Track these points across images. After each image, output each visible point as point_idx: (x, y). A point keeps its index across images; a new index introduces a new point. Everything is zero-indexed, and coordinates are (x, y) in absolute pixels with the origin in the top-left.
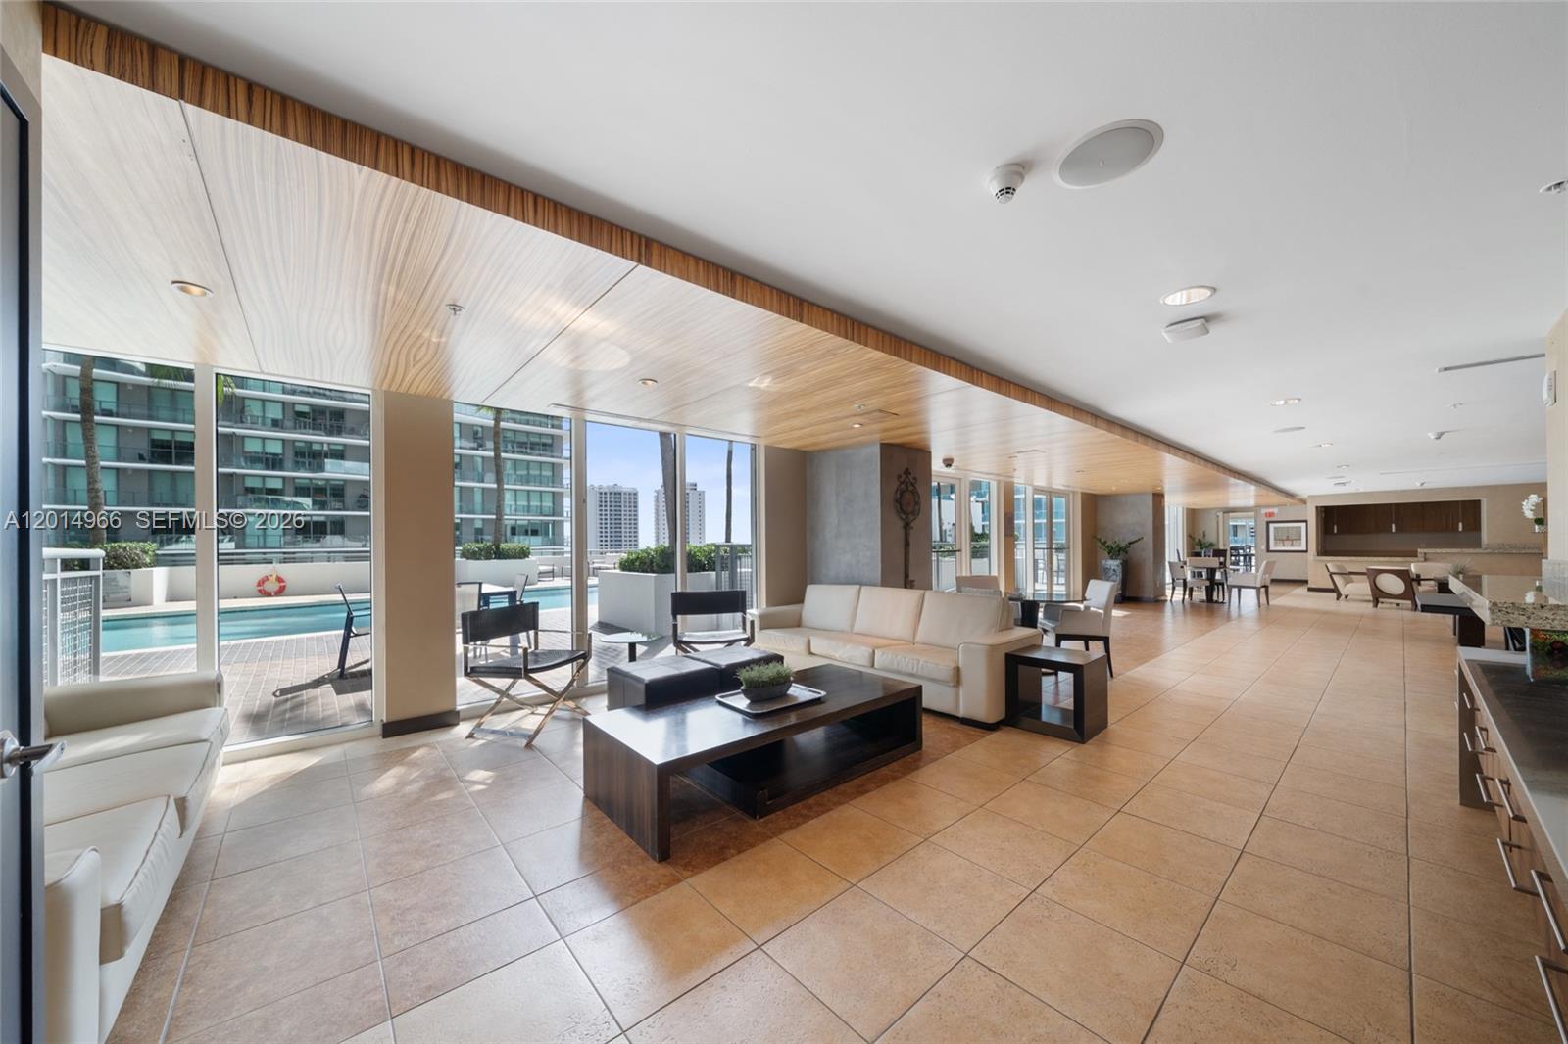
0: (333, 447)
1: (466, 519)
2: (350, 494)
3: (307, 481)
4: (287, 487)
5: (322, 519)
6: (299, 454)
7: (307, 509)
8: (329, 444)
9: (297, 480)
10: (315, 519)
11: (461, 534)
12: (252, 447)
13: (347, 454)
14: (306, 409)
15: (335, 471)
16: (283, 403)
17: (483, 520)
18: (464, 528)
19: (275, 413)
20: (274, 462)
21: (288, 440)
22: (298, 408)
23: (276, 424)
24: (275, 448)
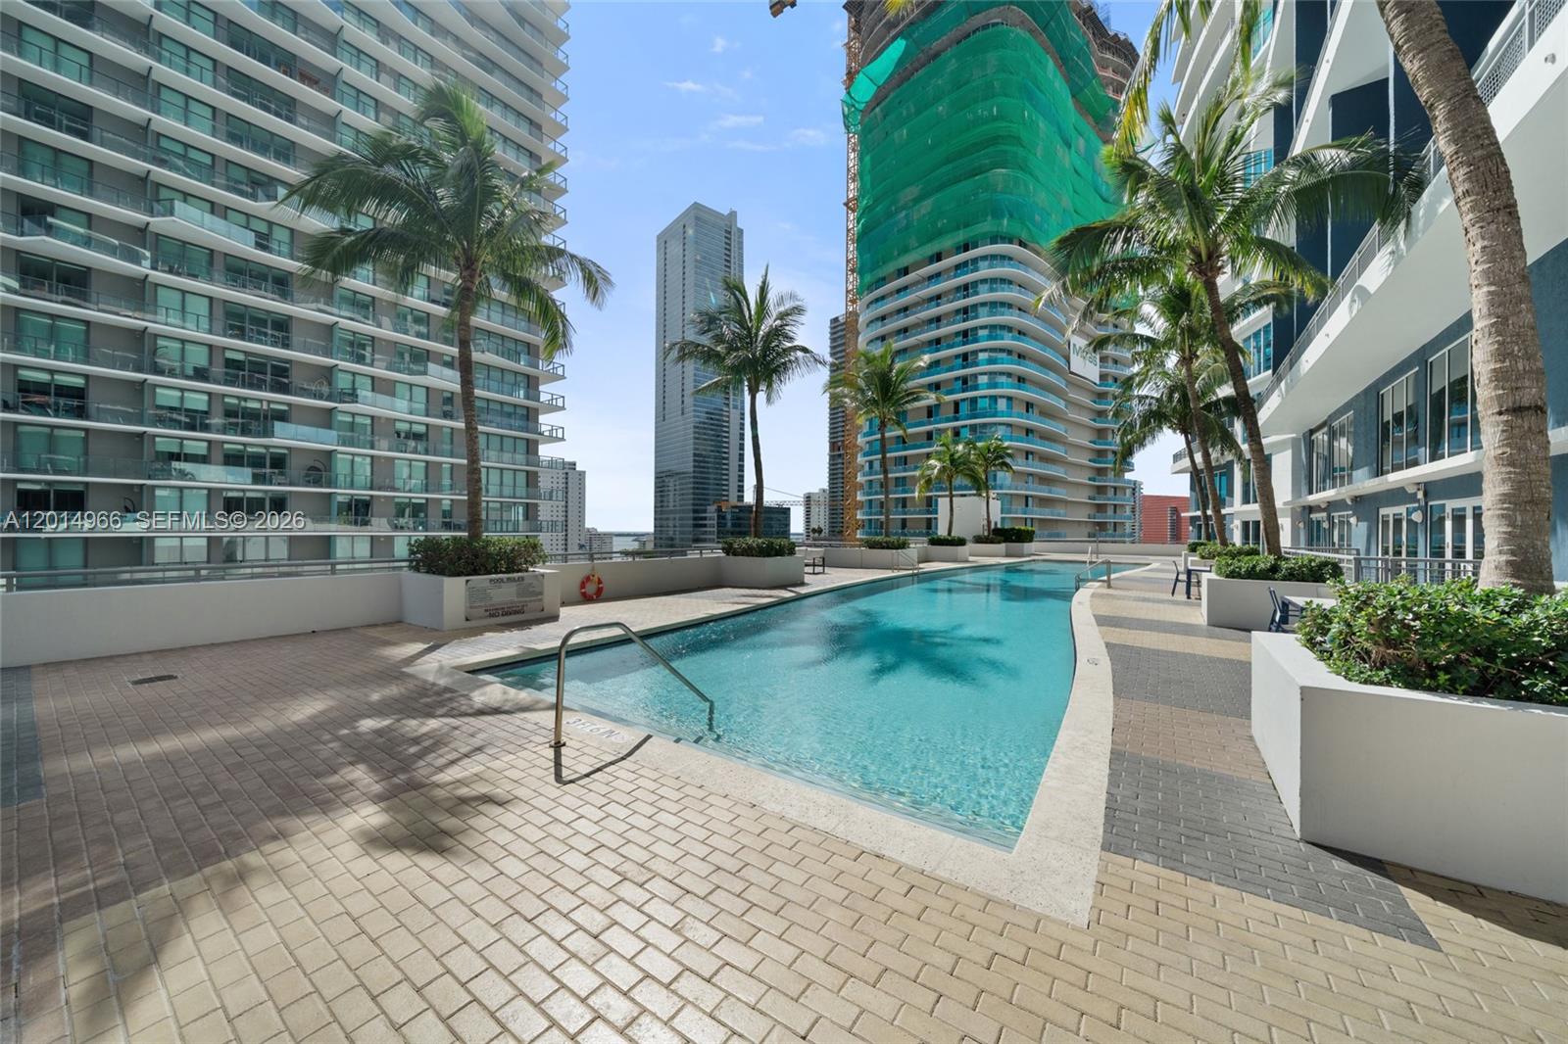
0: (272, 406)
1: (432, 499)
2: (295, 465)
3: (241, 447)
4: (213, 453)
5: (259, 495)
6: (230, 413)
7: (237, 481)
8: (269, 402)
9: (226, 446)
10: (249, 494)
11: (426, 516)
12: (167, 397)
13: (294, 415)
14: (240, 357)
15: (285, 437)
16: (210, 347)
17: (452, 500)
18: (431, 510)
19: (198, 357)
20: (196, 421)
21: (217, 395)
22: (229, 355)
23: (201, 374)
24: (198, 402)
